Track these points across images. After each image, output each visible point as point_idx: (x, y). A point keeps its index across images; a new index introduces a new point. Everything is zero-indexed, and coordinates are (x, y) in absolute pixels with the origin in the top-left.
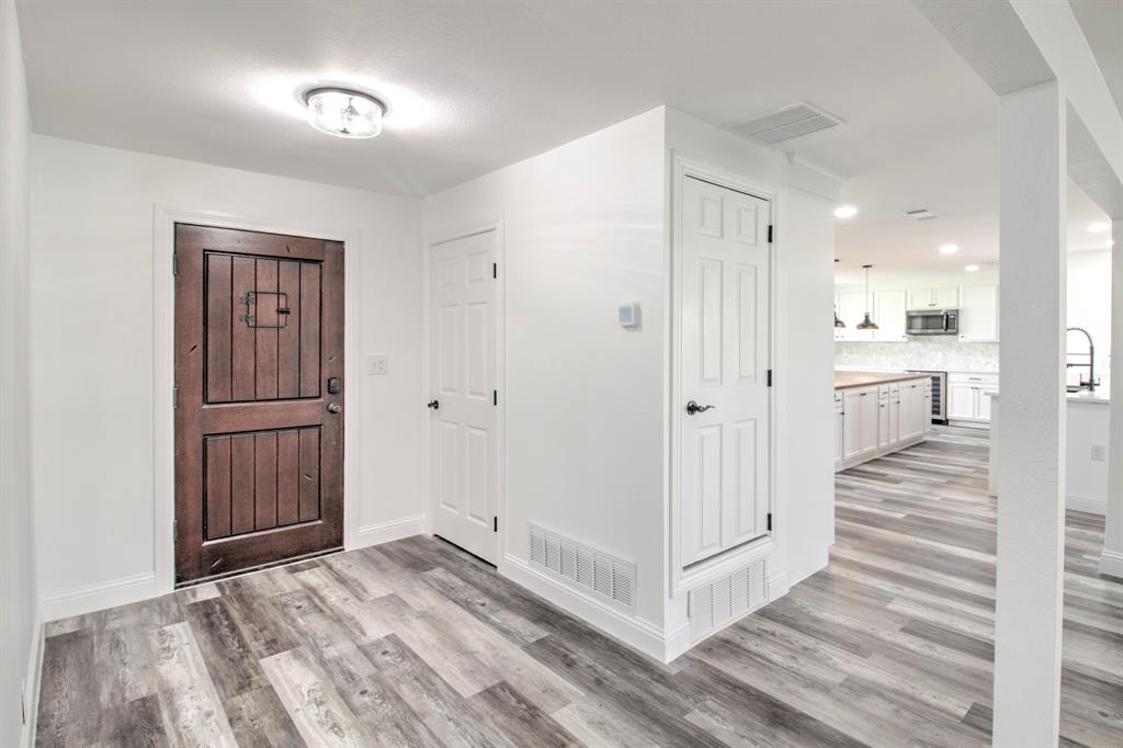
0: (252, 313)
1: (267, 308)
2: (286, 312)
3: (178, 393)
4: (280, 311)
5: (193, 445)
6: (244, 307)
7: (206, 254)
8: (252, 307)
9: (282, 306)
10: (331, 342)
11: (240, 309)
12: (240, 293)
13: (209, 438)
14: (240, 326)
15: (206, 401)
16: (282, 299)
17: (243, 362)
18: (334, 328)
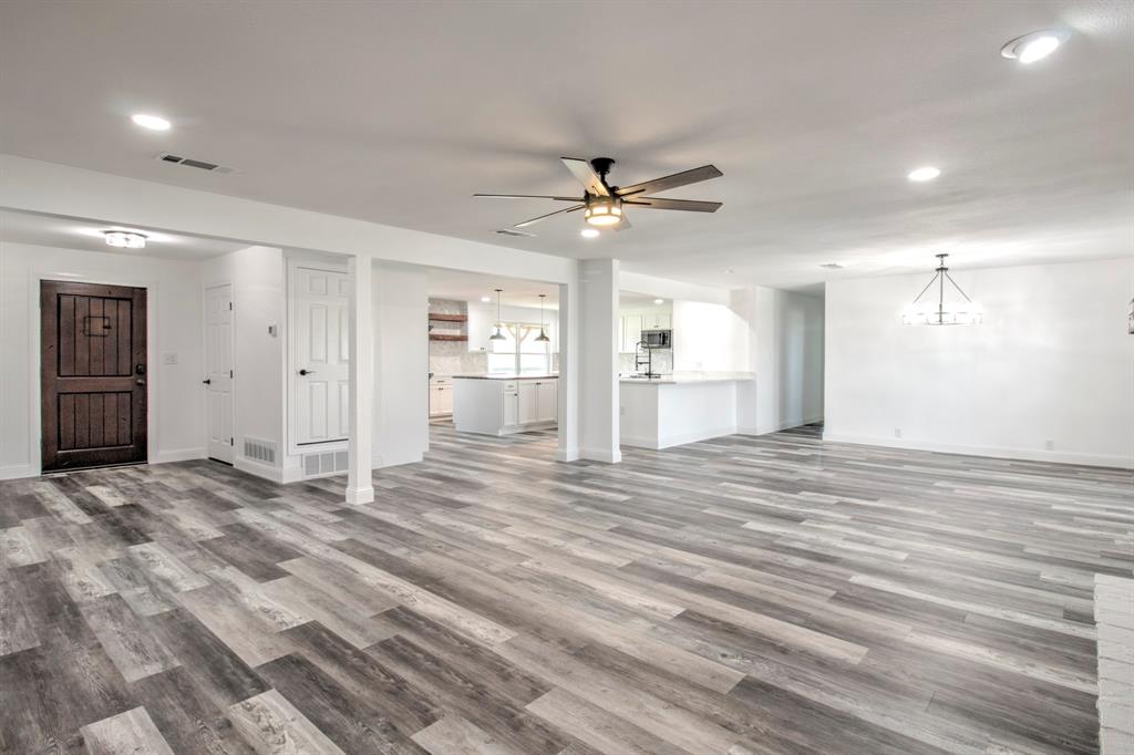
0: (87, 328)
1: (97, 327)
2: (109, 327)
3: (43, 370)
4: (104, 327)
5: (52, 398)
6: (81, 325)
7: (59, 297)
8: (87, 325)
9: (106, 324)
10: (139, 343)
11: (80, 326)
12: (79, 316)
13: (62, 396)
14: (80, 336)
15: (59, 375)
16: (106, 321)
17: (82, 354)
18: (140, 337)
